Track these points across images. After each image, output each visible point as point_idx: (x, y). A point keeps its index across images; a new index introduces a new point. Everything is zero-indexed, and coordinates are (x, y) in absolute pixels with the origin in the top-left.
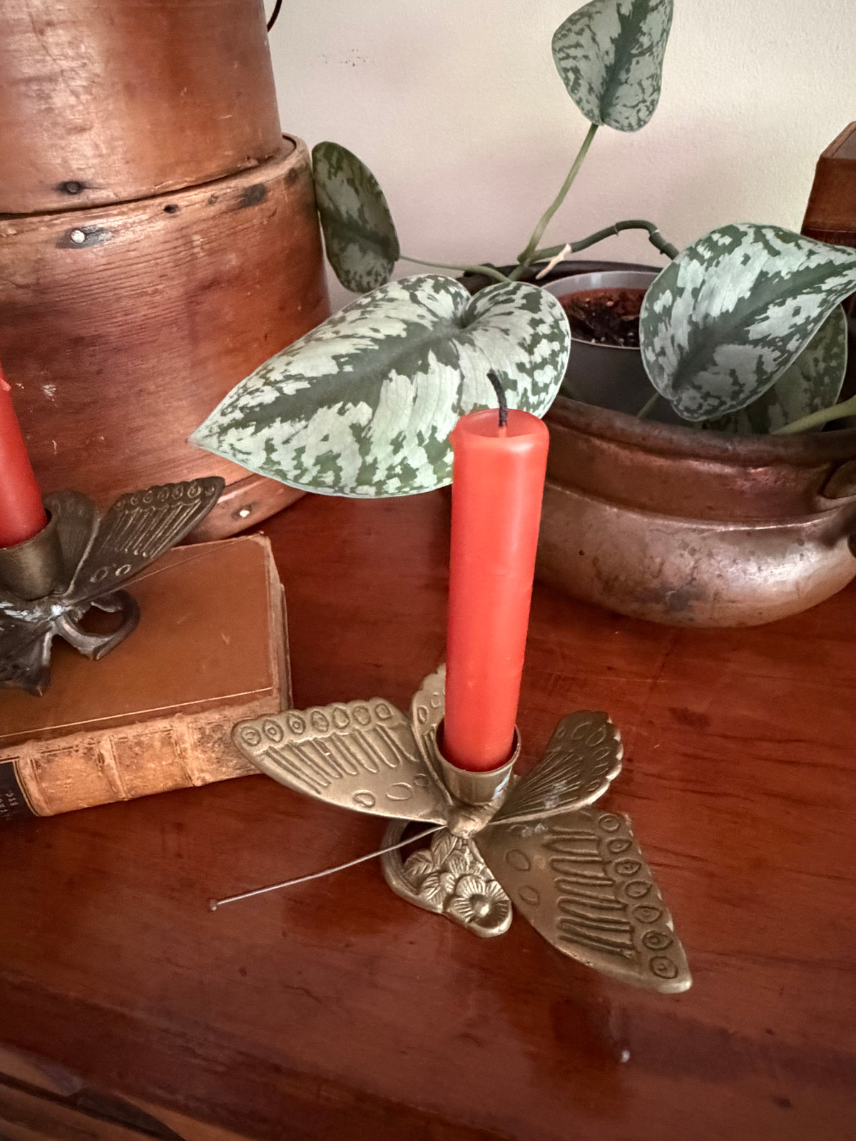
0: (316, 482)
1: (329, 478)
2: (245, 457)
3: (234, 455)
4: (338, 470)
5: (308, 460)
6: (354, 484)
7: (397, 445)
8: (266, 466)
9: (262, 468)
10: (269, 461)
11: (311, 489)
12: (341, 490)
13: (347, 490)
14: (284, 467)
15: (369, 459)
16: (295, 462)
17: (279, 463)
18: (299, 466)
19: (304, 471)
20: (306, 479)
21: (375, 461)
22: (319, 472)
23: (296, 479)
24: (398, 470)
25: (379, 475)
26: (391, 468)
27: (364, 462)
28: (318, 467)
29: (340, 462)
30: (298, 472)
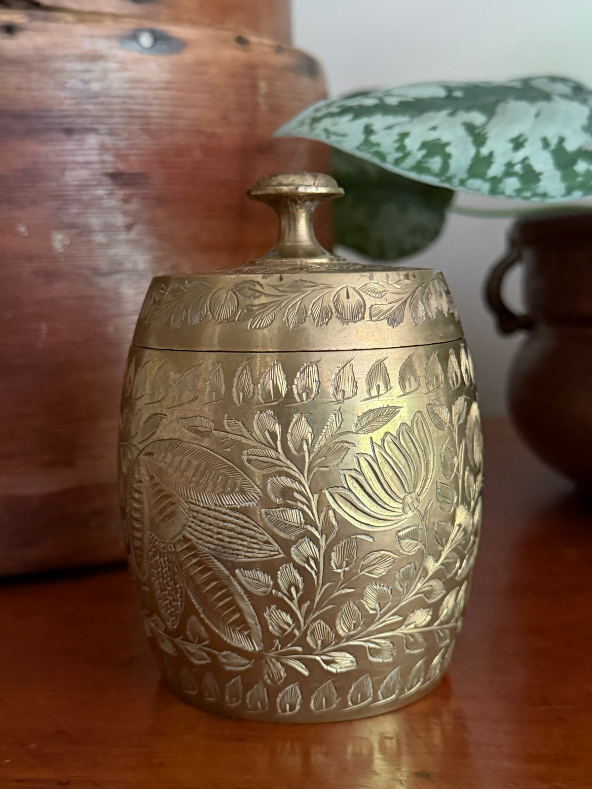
0: (419, 167)
1: (436, 163)
2: (340, 138)
3: (328, 137)
4: (447, 157)
5: (412, 144)
6: (464, 175)
7: (518, 143)
8: (363, 148)
9: (358, 148)
10: (367, 143)
11: (413, 175)
12: (449, 180)
13: (456, 181)
14: (382, 149)
15: (484, 151)
16: (397, 145)
17: (378, 145)
18: (401, 148)
19: (407, 155)
20: (410, 162)
21: (491, 154)
22: (424, 157)
23: (397, 162)
24: (518, 168)
25: (495, 170)
26: (510, 165)
27: (478, 153)
28: (423, 152)
29: (448, 149)
30: (400, 155)
